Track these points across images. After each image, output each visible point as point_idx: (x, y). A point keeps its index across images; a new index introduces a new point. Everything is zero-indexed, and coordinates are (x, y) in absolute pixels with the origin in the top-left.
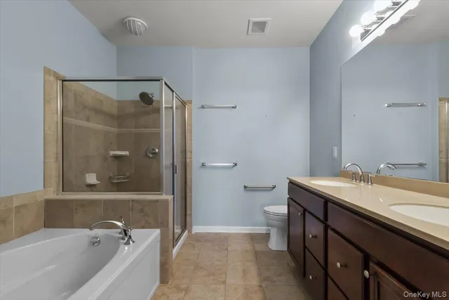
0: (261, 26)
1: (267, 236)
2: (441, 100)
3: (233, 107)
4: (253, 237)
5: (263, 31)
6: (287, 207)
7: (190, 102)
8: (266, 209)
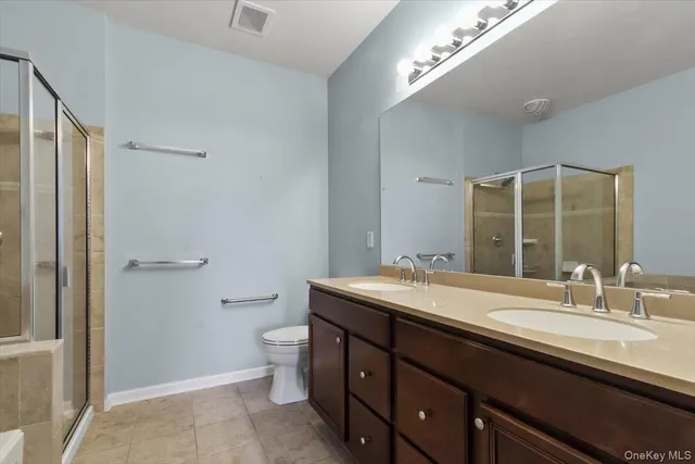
0: (256, 19)
1: (268, 381)
2: (466, 179)
3: (199, 155)
4: (239, 390)
5: (260, 29)
6: (307, 327)
7: (100, 132)
8: (267, 336)
